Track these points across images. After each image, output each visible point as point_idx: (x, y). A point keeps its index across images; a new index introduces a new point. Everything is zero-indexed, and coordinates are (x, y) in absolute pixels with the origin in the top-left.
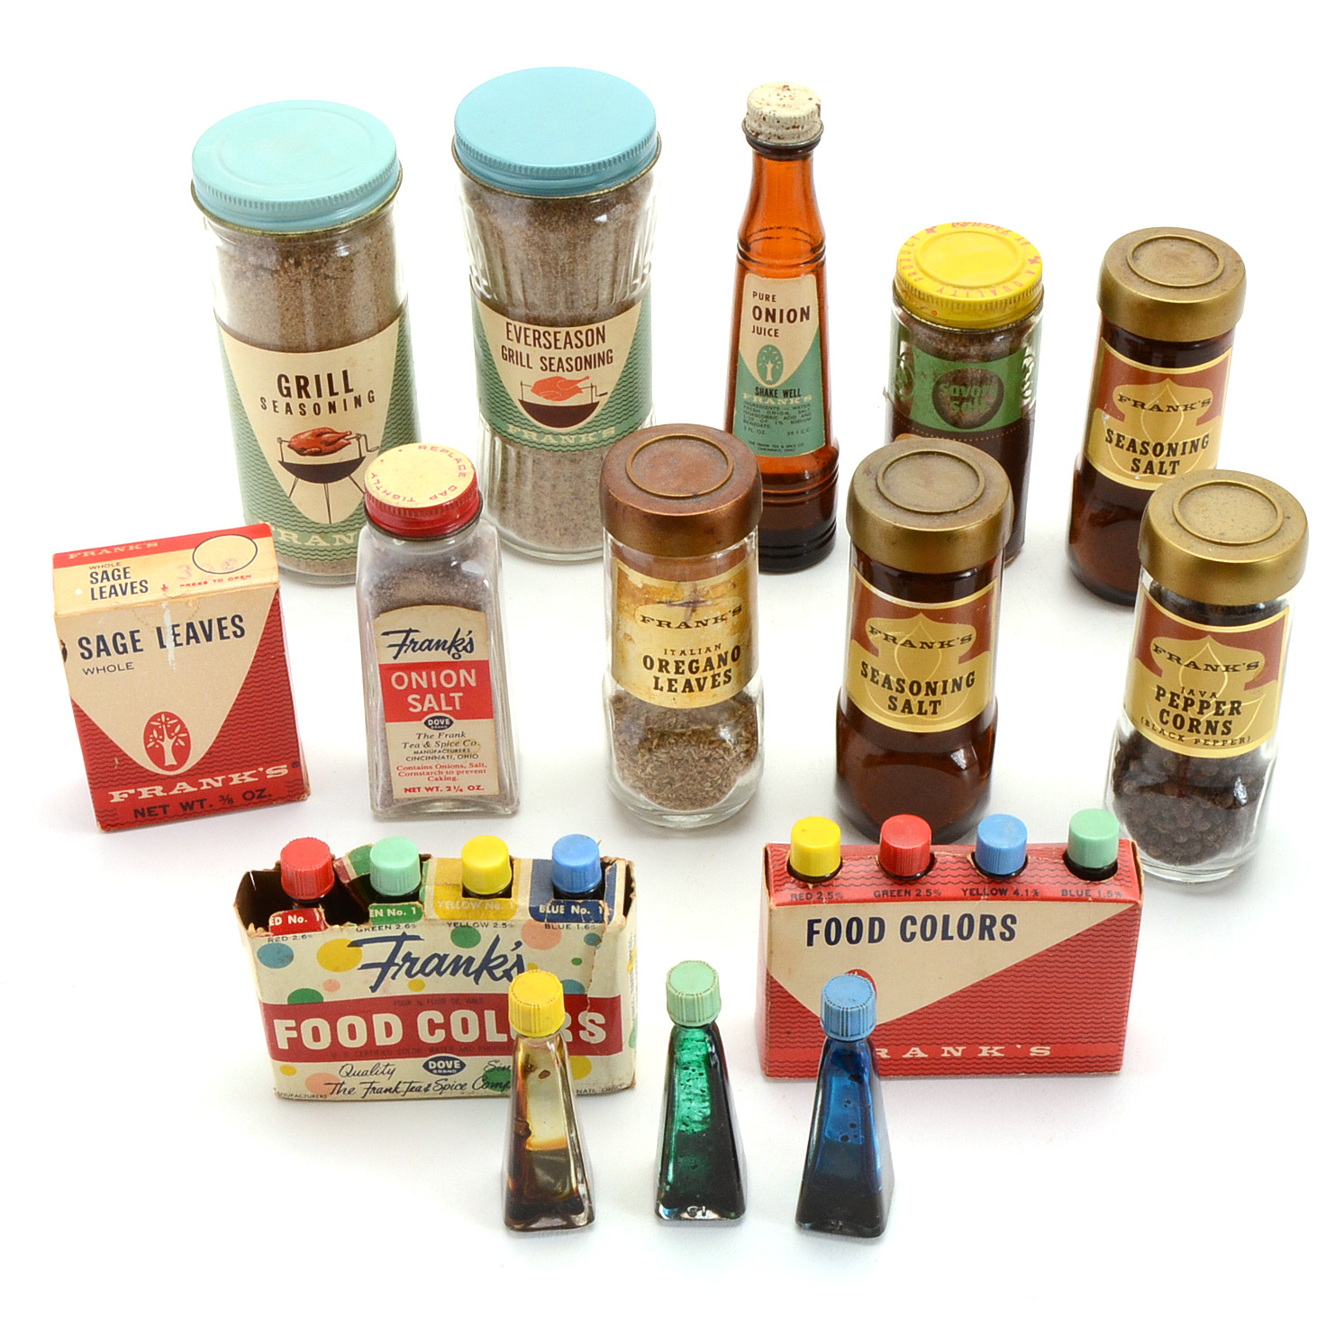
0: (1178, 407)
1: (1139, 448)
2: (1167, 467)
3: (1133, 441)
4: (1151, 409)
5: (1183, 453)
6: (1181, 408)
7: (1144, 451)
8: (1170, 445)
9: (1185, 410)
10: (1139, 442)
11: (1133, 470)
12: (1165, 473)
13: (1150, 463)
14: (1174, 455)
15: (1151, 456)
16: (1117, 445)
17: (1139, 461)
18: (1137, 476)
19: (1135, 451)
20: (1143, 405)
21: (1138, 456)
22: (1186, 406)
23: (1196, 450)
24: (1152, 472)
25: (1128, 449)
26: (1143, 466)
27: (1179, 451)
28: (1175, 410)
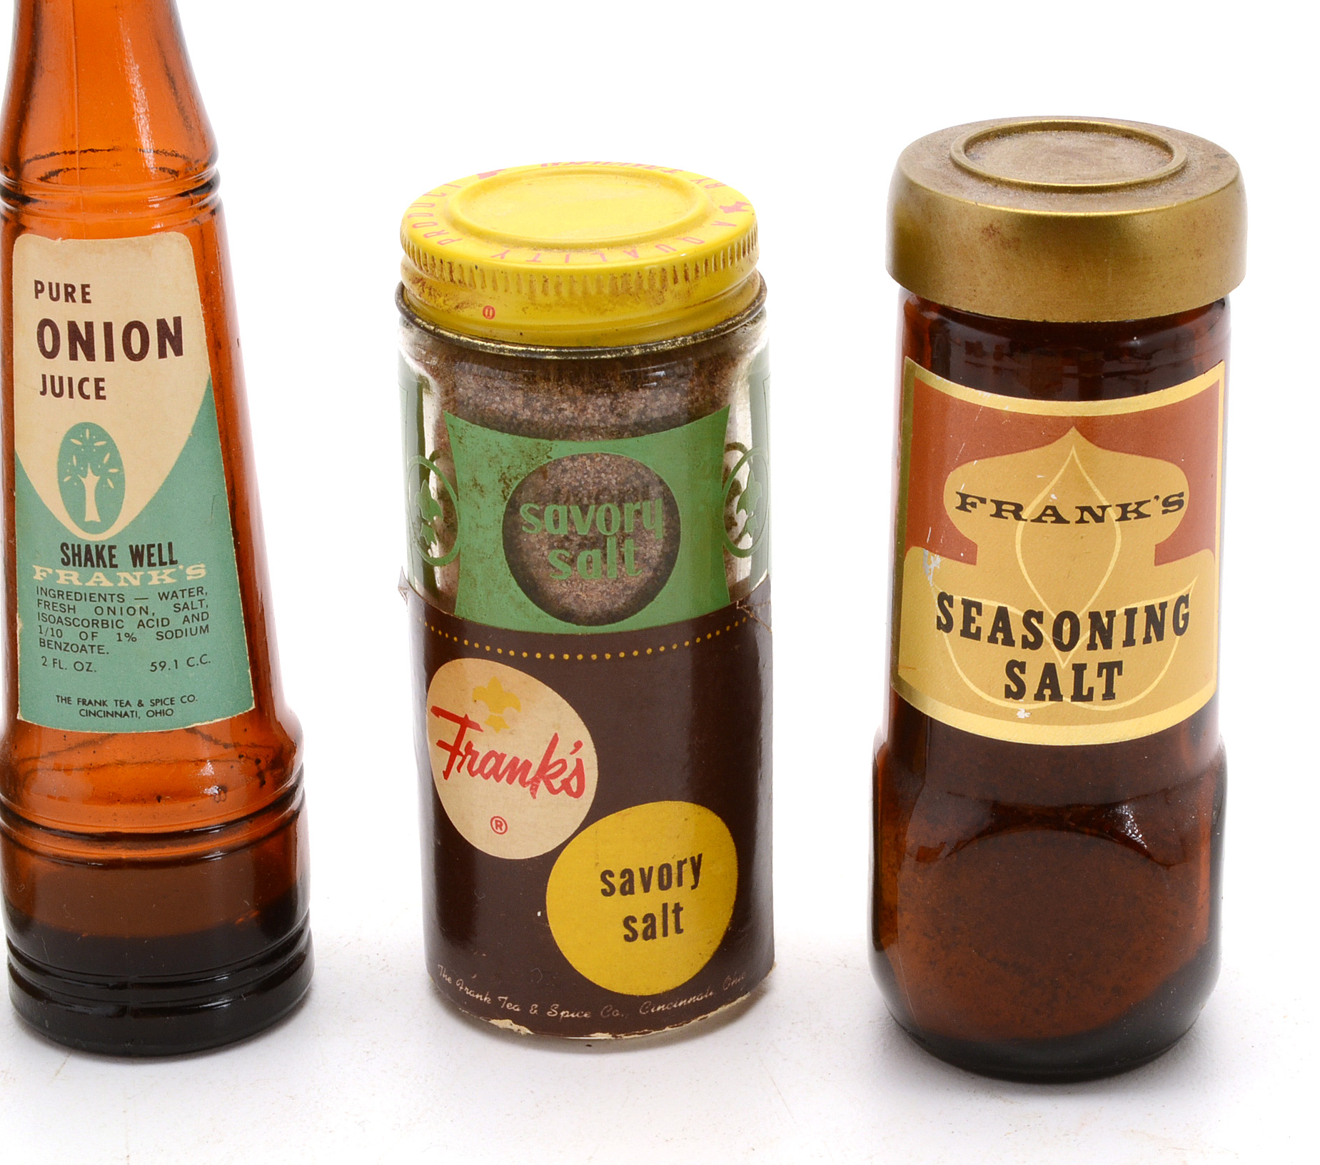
0: (1104, 508)
1: (1018, 630)
2: (1092, 679)
3: (1002, 614)
4: (1039, 520)
5: (1129, 641)
6: (1113, 514)
7: (1031, 638)
8: (1095, 616)
9: (1124, 518)
10: (1016, 614)
11: (1009, 694)
12: (1089, 698)
13: (1050, 670)
14: (1107, 644)
15: (1049, 651)
16: (966, 633)
17: (1022, 666)
18: (1023, 707)
19: (1009, 641)
20: (1017, 511)
21: (1018, 653)
22: (1124, 507)
23: (1160, 637)
24: (1056, 696)
25: (992, 639)
26: (1032, 679)
27: (1119, 634)
28: (1099, 519)
